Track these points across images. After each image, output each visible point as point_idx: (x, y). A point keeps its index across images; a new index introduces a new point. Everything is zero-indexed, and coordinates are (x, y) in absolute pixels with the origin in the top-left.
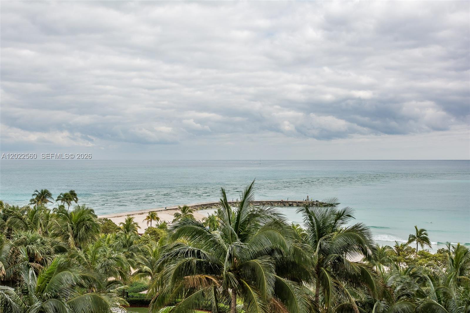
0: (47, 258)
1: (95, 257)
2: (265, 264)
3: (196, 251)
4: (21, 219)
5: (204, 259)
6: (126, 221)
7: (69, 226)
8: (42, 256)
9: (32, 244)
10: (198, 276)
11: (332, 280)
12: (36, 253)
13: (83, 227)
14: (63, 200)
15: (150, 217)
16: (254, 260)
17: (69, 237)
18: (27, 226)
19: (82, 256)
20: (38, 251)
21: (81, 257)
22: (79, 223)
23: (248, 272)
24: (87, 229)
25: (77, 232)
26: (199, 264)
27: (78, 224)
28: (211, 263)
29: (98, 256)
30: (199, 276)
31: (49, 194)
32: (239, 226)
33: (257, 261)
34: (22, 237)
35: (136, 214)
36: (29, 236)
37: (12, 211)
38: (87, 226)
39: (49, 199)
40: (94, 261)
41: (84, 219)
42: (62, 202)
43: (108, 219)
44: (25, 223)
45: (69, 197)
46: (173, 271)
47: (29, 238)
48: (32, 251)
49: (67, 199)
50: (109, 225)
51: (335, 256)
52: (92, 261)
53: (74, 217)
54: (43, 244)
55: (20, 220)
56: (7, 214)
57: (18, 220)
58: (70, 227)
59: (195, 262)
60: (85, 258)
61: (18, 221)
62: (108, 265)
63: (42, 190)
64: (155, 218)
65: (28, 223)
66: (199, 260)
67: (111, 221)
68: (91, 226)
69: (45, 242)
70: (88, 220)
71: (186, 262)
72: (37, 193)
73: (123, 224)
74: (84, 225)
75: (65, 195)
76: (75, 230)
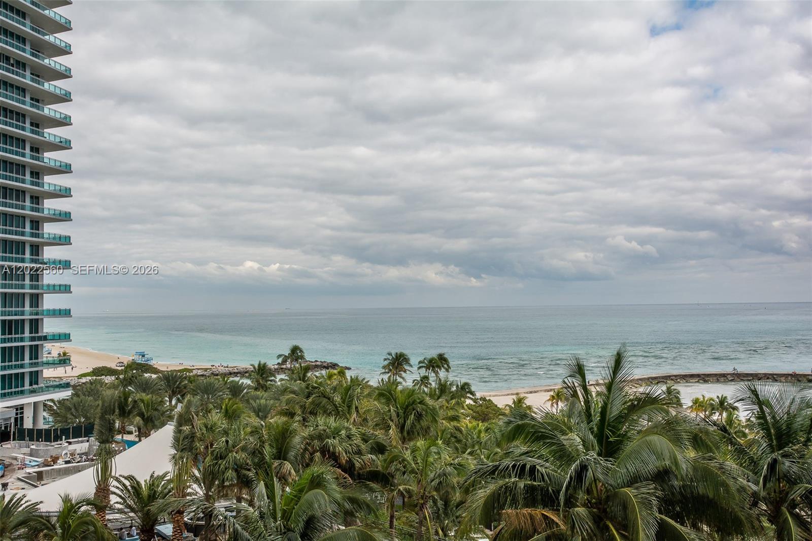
0: (355, 459)
1: (427, 461)
2: (642, 498)
3: (529, 466)
4: (329, 399)
5: (540, 482)
6: (514, 402)
7: (392, 410)
8: (347, 457)
9: (334, 438)
10: (526, 510)
11: (799, 533)
12: (337, 451)
13: (411, 414)
14: (427, 368)
15: (556, 397)
16: (626, 490)
17: (390, 429)
18: (337, 410)
19: (408, 459)
20: (340, 449)
21: (407, 461)
22: (407, 406)
23: (616, 509)
24: (419, 417)
25: (405, 422)
26: (530, 490)
27: (405, 409)
28: (552, 490)
29: (431, 459)
30: (529, 510)
31: (405, 358)
32: (606, 427)
33: (630, 492)
34: (321, 428)
35: (541, 391)
36: (331, 425)
37: (318, 387)
38: (418, 412)
39: (407, 367)
40: (426, 466)
41: (414, 402)
42: (426, 371)
43: (487, 398)
44: (335, 405)
45: (438, 362)
46: (481, 502)
47: (330, 428)
48: (333, 448)
49: (433, 367)
50: (487, 408)
51: (806, 488)
52: (423, 467)
53: (401, 398)
54: (350, 438)
55: (327, 400)
56: (312, 390)
57: (325, 401)
58: (394, 413)
59: (522, 487)
60: (412, 463)
61: (323, 403)
62: (445, 475)
63: (397, 353)
64: (563, 398)
65: (338, 405)
66: (529, 482)
67: (492, 402)
68: (424, 413)
69: (352, 435)
70: (420, 403)
71: (505, 485)
72: (390, 358)
73: (510, 406)
74: (414, 410)
75: (431, 361)
76: (401, 418)
